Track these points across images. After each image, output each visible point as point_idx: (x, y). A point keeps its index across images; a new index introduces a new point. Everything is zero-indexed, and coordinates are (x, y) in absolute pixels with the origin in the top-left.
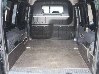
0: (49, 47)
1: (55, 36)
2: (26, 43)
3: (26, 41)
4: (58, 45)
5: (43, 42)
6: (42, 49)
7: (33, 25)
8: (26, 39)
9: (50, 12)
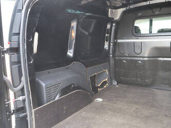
0: (138, 107)
1: (165, 84)
2: (103, 90)
3: (105, 87)
4: (162, 106)
5: (134, 92)
6: (121, 109)
7: (117, 58)
8: (105, 82)
9: (151, 32)
